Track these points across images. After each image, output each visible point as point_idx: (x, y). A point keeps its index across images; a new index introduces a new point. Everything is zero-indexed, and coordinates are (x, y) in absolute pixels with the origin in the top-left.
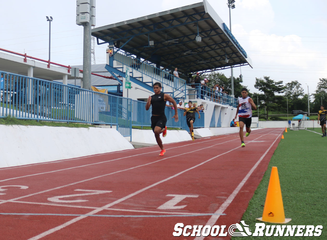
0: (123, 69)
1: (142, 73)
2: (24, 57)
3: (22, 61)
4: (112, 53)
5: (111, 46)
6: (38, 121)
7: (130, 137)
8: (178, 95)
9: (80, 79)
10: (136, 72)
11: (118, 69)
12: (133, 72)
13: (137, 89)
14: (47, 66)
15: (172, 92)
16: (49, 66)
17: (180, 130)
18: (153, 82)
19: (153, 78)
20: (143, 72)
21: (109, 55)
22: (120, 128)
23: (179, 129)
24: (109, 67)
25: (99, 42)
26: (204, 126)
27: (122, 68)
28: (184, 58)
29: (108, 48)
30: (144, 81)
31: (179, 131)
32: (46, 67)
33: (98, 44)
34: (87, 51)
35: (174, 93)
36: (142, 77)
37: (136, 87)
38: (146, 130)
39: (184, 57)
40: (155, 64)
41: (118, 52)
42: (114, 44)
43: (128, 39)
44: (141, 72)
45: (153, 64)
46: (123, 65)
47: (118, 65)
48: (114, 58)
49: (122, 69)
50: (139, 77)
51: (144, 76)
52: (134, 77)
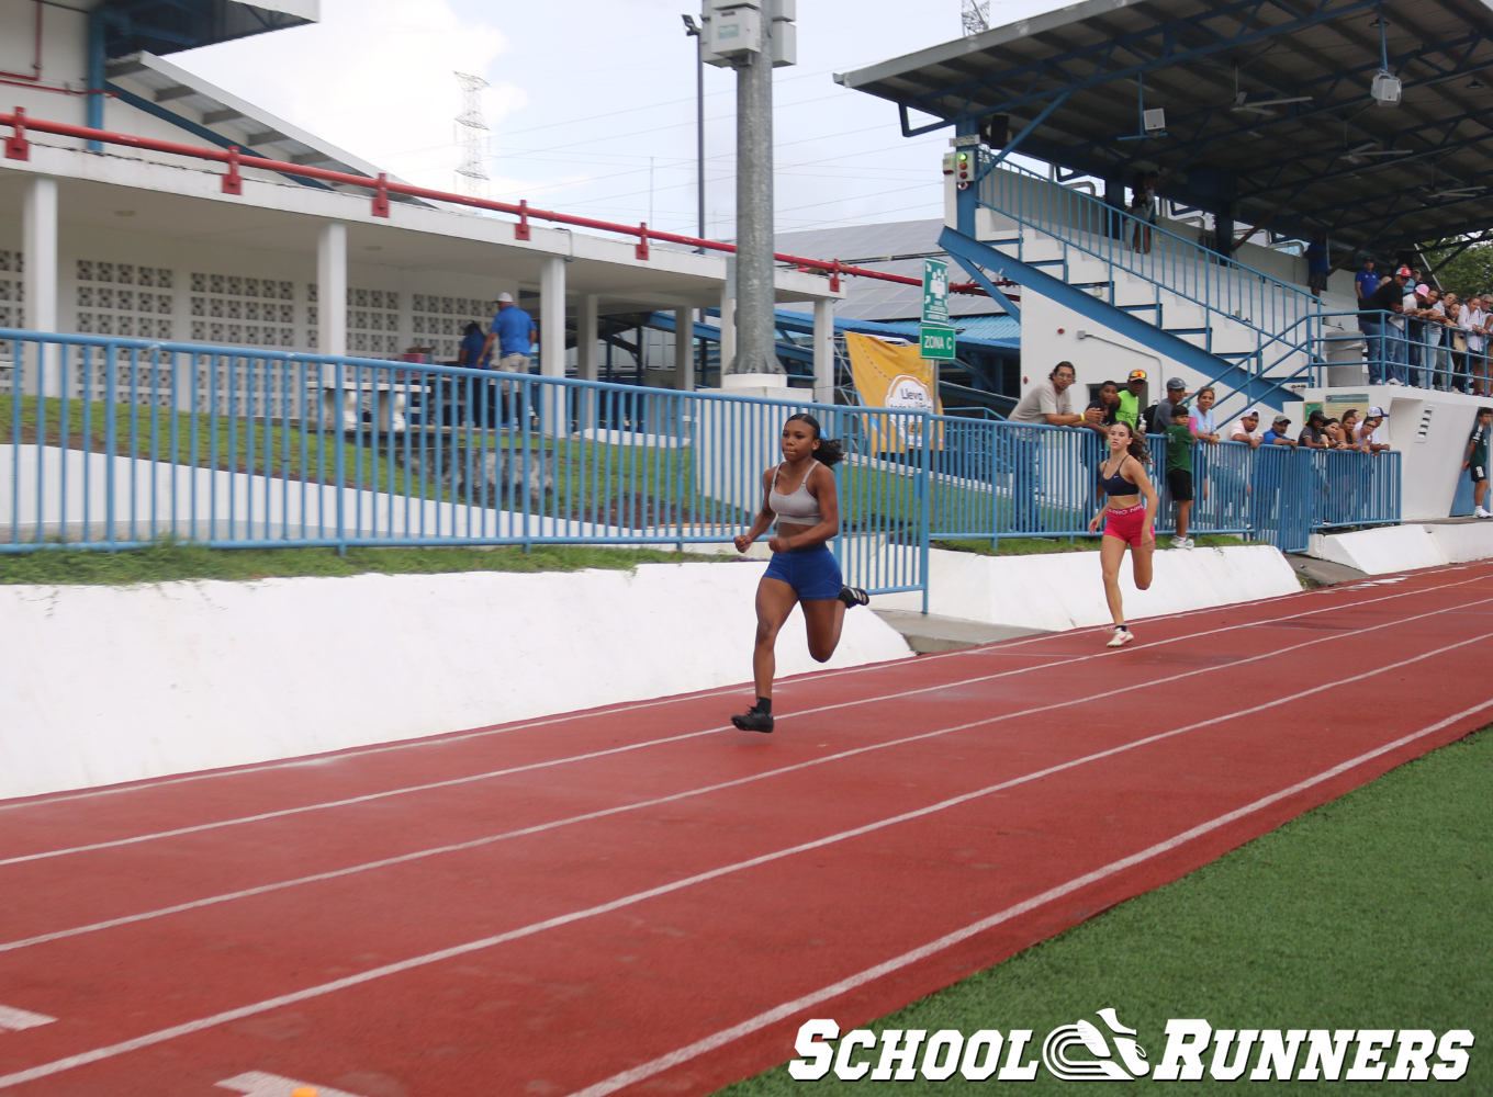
0: (1020, 248)
1: (1112, 264)
2: (516, 219)
3: (508, 238)
4: (970, 171)
5: (965, 142)
6: (343, 549)
7: (920, 593)
8: (1277, 363)
9: (812, 303)
10: (1083, 259)
11: (997, 247)
12: (1070, 262)
13: (1088, 339)
14: (633, 251)
15: (1252, 348)
16: (642, 252)
17: (1236, 542)
18: (1161, 305)
19: (1159, 285)
20: (1116, 260)
21: (958, 183)
22: (892, 547)
23: (1234, 538)
24: (958, 239)
25: (912, 126)
26: (1398, 516)
27: (1018, 241)
28: (1358, 177)
29: (953, 149)
30: (1118, 303)
31: (1230, 551)
32: (628, 257)
33: (907, 132)
34: (753, 186)
35: (1257, 354)
36: (1110, 284)
37: (1080, 332)
38: (1017, 554)
39: (1358, 174)
40: (1207, 214)
41: (998, 166)
42: (981, 131)
43: (1051, 100)
44: (1103, 260)
45: (1198, 213)
46: (1021, 230)
47: (997, 227)
48: (978, 198)
49: (1015, 246)
50: (1096, 284)
51: (1119, 277)
52: (1070, 282)
